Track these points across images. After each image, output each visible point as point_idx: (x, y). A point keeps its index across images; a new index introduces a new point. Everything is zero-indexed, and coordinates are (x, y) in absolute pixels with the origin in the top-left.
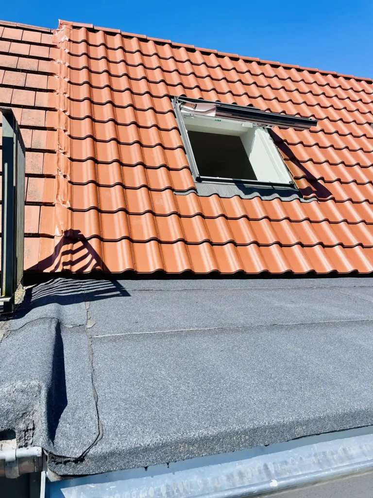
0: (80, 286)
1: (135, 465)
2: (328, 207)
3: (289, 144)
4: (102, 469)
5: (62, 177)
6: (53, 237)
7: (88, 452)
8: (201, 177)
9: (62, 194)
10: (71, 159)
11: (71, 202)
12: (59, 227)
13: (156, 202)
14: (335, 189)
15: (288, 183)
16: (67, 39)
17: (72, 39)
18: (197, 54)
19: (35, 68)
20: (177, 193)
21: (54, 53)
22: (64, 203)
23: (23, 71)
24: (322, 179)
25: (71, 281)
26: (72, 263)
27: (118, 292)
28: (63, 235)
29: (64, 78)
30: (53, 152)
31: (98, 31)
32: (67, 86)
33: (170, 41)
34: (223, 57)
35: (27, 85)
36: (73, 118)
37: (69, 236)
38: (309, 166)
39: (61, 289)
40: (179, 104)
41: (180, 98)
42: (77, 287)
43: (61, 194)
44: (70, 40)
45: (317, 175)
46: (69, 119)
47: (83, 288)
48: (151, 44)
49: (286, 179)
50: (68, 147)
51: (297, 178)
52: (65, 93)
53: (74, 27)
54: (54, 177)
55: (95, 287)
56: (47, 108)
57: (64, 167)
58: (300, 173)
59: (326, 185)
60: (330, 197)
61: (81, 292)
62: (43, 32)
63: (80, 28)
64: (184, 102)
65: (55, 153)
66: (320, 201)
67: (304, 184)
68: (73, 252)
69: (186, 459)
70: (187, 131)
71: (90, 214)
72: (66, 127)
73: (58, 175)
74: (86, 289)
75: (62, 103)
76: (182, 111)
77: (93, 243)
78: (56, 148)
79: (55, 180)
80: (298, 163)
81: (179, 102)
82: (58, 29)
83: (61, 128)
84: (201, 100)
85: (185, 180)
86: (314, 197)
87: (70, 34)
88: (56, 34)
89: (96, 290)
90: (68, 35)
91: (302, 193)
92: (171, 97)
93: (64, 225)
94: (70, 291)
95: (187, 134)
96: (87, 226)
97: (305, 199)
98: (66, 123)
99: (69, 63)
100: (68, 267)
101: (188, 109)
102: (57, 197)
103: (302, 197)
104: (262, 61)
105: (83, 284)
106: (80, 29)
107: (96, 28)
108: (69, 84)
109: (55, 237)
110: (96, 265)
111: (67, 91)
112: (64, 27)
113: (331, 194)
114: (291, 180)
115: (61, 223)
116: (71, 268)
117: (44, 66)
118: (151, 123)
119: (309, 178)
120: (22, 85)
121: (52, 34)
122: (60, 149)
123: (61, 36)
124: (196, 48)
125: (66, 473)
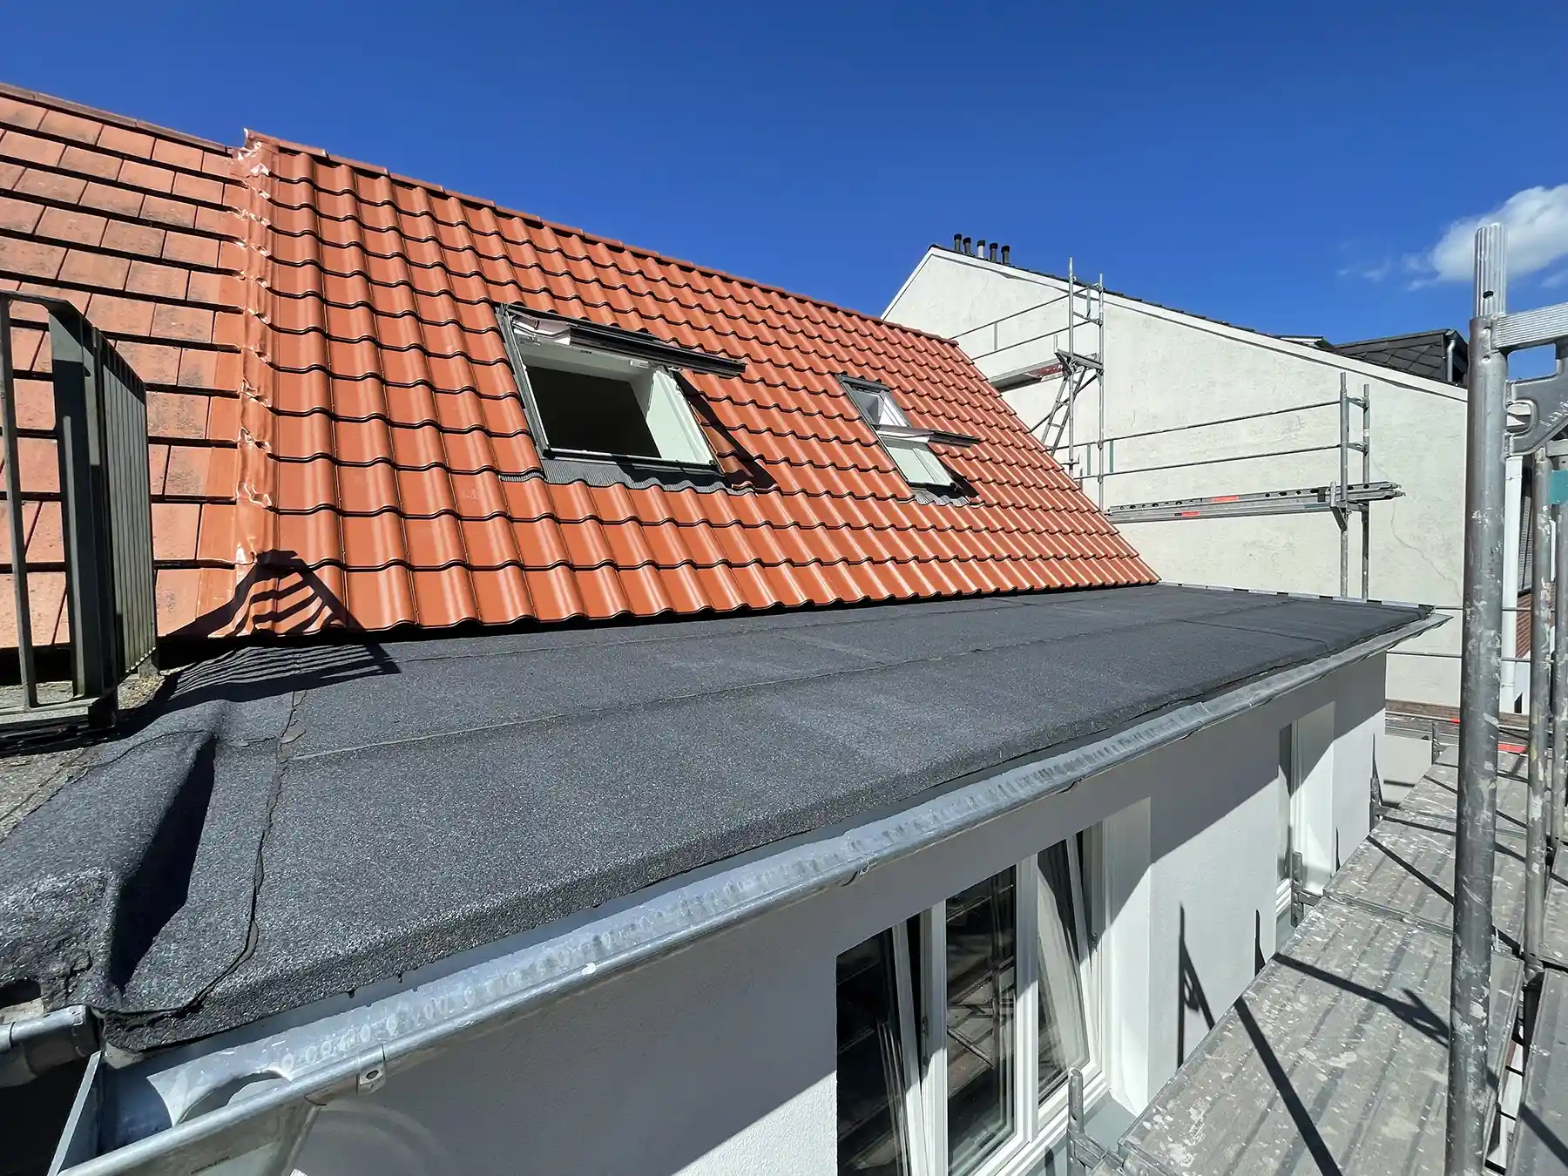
0: (293, 661)
1: (325, 993)
2: (770, 502)
3: (709, 399)
4: (247, 1017)
5: (251, 445)
6: (232, 567)
7: (212, 990)
8: (553, 449)
9: (254, 481)
10: (276, 411)
11: (274, 495)
12: (246, 546)
13: (462, 495)
14: (781, 473)
15: (707, 463)
16: (266, 171)
17: (277, 173)
18: (546, 232)
19: (187, 221)
20: (504, 479)
21: (234, 196)
22: (257, 497)
23: (156, 224)
24: (761, 457)
25: (273, 652)
26: (276, 617)
27: (376, 667)
28: (256, 561)
29: (259, 248)
30: (233, 395)
31: (339, 164)
32: (267, 266)
33: (492, 204)
34: (594, 243)
35: (166, 256)
36: (279, 330)
37: (267, 565)
38: (742, 437)
39: (245, 670)
40: (510, 318)
41: (511, 307)
42: (285, 663)
43: (250, 480)
44: (271, 175)
45: (753, 452)
46: (270, 331)
47: (298, 664)
48: (452, 203)
49: (706, 458)
50: (265, 386)
51: (722, 456)
52: (261, 280)
53: (283, 150)
54: (234, 446)
55: (325, 661)
56: (217, 305)
57: (257, 424)
58: (727, 448)
59: (769, 469)
60: (774, 486)
61: (292, 672)
62: (205, 149)
63: (296, 153)
64: (517, 315)
65: (238, 397)
66: (759, 492)
67: (733, 465)
68: (277, 595)
69: (437, 959)
70: (525, 367)
71: (317, 520)
72: (263, 347)
73: (243, 441)
74: (306, 664)
75: (253, 300)
76: (516, 331)
77: (326, 576)
78: (239, 388)
79: (237, 452)
80: (724, 430)
81: (510, 314)
82: (244, 149)
83: (252, 348)
84: (552, 316)
85: (521, 455)
86: (749, 486)
87: (273, 163)
88: (240, 157)
89: (328, 665)
90: (269, 164)
91: (730, 480)
92: (494, 305)
93: (256, 542)
94: (265, 672)
95: (526, 373)
96: (313, 541)
97: (735, 489)
98: (263, 337)
99: (271, 219)
100: (267, 625)
101: (524, 328)
102: (240, 487)
103: (730, 487)
104: (664, 258)
105: (303, 655)
106: (298, 156)
107: (333, 158)
108: (270, 262)
109: (237, 565)
110: (331, 618)
111: (265, 276)
112: (258, 146)
113: (775, 482)
114: (711, 459)
115: (250, 537)
116: (273, 626)
117: (209, 220)
118: (453, 348)
119: (742, 455)
120: (154, 253)
121: (230, 156)
122: (248, 389)
123: (251, 162)
124: (544, 222)
125: (155, 1042)
